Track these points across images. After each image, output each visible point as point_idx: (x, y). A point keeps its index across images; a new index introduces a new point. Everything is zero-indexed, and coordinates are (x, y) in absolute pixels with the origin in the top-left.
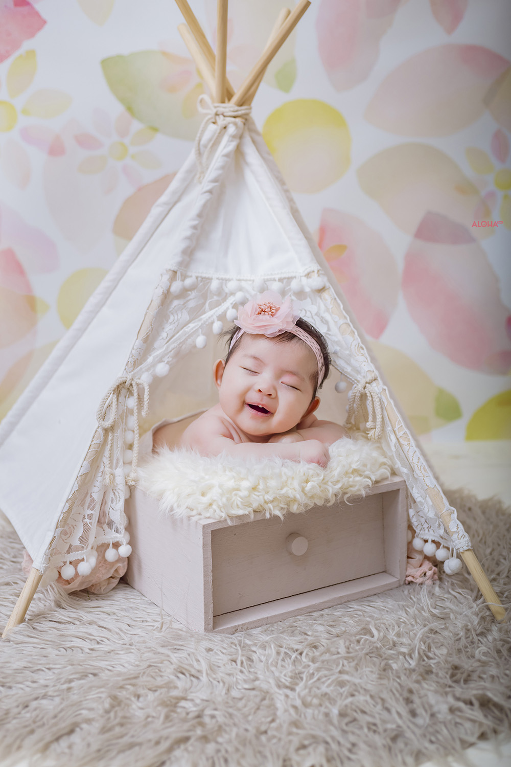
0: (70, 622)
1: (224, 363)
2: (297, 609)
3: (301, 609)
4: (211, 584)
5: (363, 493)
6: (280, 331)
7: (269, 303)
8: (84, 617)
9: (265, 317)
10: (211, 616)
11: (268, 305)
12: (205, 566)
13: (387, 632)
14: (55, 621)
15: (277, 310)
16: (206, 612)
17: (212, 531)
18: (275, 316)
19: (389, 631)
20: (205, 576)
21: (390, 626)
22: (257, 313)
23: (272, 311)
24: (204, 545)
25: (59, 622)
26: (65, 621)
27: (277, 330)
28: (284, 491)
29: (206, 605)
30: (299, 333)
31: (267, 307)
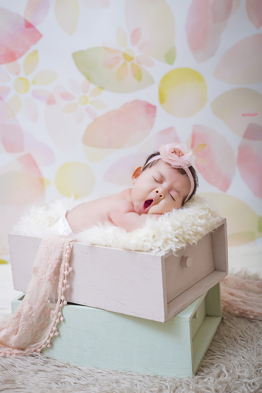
0: (64, 367)
1: (142, 169)
4: (166, 290)
6: (180, 166)
7: (180, 149)
8: (71, 364)
9: (175, 156)
11: (179, 150)
12: (163, 280)
13: (234, 369)
14: (55, 366)
15: (183, 155)
16: (165, 307)
17: (165, 259)
18: (180, 158)
19: (236, 369)
20: (163, 285)
21: (236, 365)
22: (172, 152)
23: (180, 154)
24: (162, 268)
25: (58, 366)
26: (61, 366)
27: (178, 165)
29: (164, 302)
30: (188, 172)
31: (178, 150)
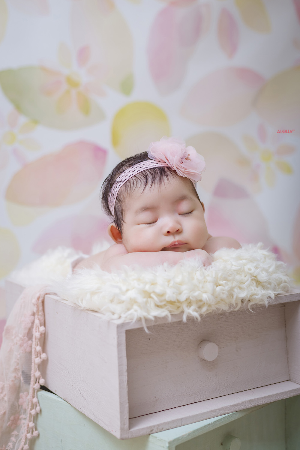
2: (210, 411)
3: (214, 411)
4: (126, 383)
5: (266, 303)
10: (127, 416)
12: (120, 365)
16: (121, 412)
17: (126, 331)
20: (120, 374)
24: (119, 344)
28: (196, 294)
29: (121, 404)
